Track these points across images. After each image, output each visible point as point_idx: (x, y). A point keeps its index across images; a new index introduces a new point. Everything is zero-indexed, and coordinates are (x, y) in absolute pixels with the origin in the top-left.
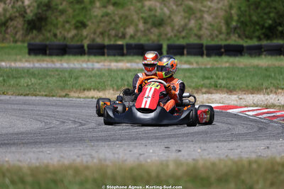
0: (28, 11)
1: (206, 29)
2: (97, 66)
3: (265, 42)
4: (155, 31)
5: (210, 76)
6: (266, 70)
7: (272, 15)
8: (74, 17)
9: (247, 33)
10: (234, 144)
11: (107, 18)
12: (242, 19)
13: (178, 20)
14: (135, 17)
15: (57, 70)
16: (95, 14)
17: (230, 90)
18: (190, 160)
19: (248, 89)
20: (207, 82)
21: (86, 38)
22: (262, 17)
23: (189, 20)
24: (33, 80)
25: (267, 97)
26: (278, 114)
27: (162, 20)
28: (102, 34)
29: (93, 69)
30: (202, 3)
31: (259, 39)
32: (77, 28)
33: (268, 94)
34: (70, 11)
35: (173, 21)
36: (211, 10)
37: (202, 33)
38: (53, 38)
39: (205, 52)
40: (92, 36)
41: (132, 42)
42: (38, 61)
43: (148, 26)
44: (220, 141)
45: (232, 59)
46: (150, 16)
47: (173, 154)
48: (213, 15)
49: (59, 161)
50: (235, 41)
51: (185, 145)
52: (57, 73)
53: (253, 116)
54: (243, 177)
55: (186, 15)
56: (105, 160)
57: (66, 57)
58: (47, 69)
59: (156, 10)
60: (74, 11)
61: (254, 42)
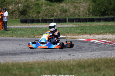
0: (20, 8)
1: (81, 13)
2: (44, 26)
3: (101, 17)
4: (64, 14)
5: (83, 29)
6: (102, 26)
7: (104, 8)
8: (36, 10)
9: (95, 14)
10: (92, 53)
11: (47, 10)
12: (94, 9)
13: (72, 10)
14: (57, 9)
15: (30, 28)
16: (43, 9)
17: (90, 34)
18: (78, 59)
19: (97, 33)
20: (82, 31)
21: (40, 17)
22: (100, 8)
23: (75, 10)
24: (23, 32)
25: (103, 36)
26: (107, 42)
27: (66, 10)
28: (46, 15)
29: (43, 28)
30: (80, 4)
31: (100, 16)
32: (37, 13)
33: (103, 35)
34: (35, 8)
35: (70, 10)
36: (83, 6)
37: (80, 14)
38: (29, 17)
39: (81, 21)
40: (42, 16)
41: (56, 18)
42: (24, 25)
43: (62, 12)
44: (88, 52)
45: (90, 23)
46: (62, 9)
47: (72, 57)
48: (84, 8)
49: (33, 60)
50: (91, 17)
51: (76, 53)
52: (31, 29)
53: (98, 43)
54: (96, 65)
55: (74, 8)
56: (48, 60)
57: (33, 24)
58: (27, 28)
59: (64, 7)
60: (36, 8)
61: (98, 17)
